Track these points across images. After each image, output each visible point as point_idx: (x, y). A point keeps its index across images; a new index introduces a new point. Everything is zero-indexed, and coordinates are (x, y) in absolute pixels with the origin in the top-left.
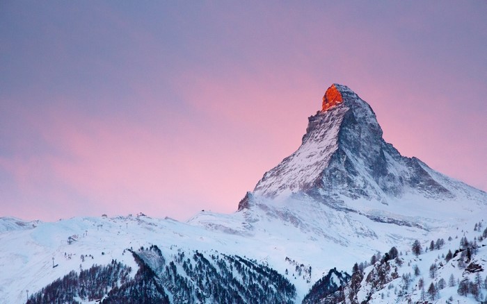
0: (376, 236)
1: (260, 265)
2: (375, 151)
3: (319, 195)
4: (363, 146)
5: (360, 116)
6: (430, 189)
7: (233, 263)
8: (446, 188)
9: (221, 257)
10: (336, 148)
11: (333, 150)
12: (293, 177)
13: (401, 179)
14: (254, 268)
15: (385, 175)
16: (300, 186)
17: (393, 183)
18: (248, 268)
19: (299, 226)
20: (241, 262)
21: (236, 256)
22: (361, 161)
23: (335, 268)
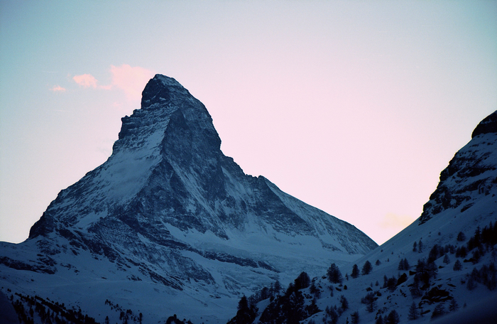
0: (212, 279)
1: (70, 311)
2: (211, 165)
3: (136, 222)
4: (196, 159)
5: (191, 119)
6: (281, 219)
7: (34, 307)
8: (302, 217)
9: (17, 298)
10: (159, 159)
11: (156, 162)
12: (100, 198)
13: (243, 204)
14: (63, 314)
15: (223, 198)
16: (110, 210)
17: (233, 209)
18: (55, 314)
19: (116, 261)
20: (44, 305)
21: (36, 297)
22: (192, 179)
23: (175, 315)
